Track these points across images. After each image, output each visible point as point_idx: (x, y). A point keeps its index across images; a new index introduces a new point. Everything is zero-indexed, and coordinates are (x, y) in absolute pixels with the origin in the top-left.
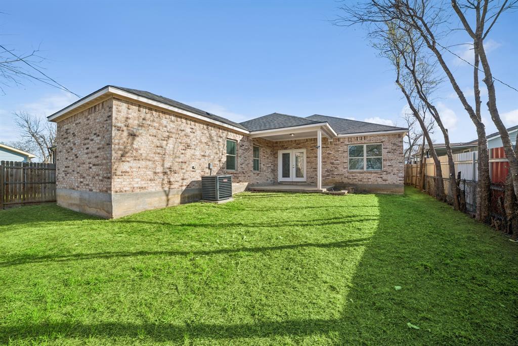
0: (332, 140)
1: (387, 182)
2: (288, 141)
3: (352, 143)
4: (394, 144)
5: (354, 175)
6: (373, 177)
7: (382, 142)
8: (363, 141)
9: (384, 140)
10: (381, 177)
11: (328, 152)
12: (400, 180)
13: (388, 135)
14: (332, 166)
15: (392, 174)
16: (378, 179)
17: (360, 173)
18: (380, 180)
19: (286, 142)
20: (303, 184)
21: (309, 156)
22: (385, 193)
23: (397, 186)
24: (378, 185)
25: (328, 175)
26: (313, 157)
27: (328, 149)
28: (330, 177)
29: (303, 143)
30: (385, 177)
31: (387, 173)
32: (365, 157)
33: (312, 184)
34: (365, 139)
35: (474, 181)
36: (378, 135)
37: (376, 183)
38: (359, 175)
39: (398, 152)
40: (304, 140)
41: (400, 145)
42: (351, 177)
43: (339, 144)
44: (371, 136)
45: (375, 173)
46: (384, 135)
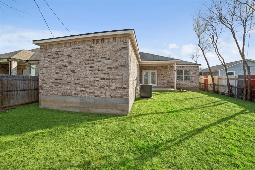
0: (170, 67)
1: (193, 86)
2: (148, 66)
3: (179, 69)
4: (196, 70)
5: (179, 83)
6: (187, 84)
7: (191, 69)
8: (183, 68)
9: (191, 68)
10: (190, 84)
11: (168, 72)
12: (198, 85)
13: (193, 66)
14: (170, 79)
15: (194, 83)
16: (189, 85)
17: (182, 82)
18: (190, 85)
19: (147, 66)
20: (156, 87)
21: (159, 74)
22: (192, 90)
23: (197, 87)
24: (189, 87)
25: (168, 83)
26: (161, 74)
27: (168, 71)
28: (169, 84)
29: (156, 67)
30: (192, 84)
31: (193, 82)
32: (184, 75)
33: (160, 87)
34: (184, 67)
35: (236, 86)
36: (189, 66)
37: (188, 86)
38: (181, 83)
39: (197, 74)
40: (156, 66)
41: (198, 71)
42: (178, 84)
43: (173, 69)
44: (186, 66)
45: (188, 82)
46: (192, 66)
